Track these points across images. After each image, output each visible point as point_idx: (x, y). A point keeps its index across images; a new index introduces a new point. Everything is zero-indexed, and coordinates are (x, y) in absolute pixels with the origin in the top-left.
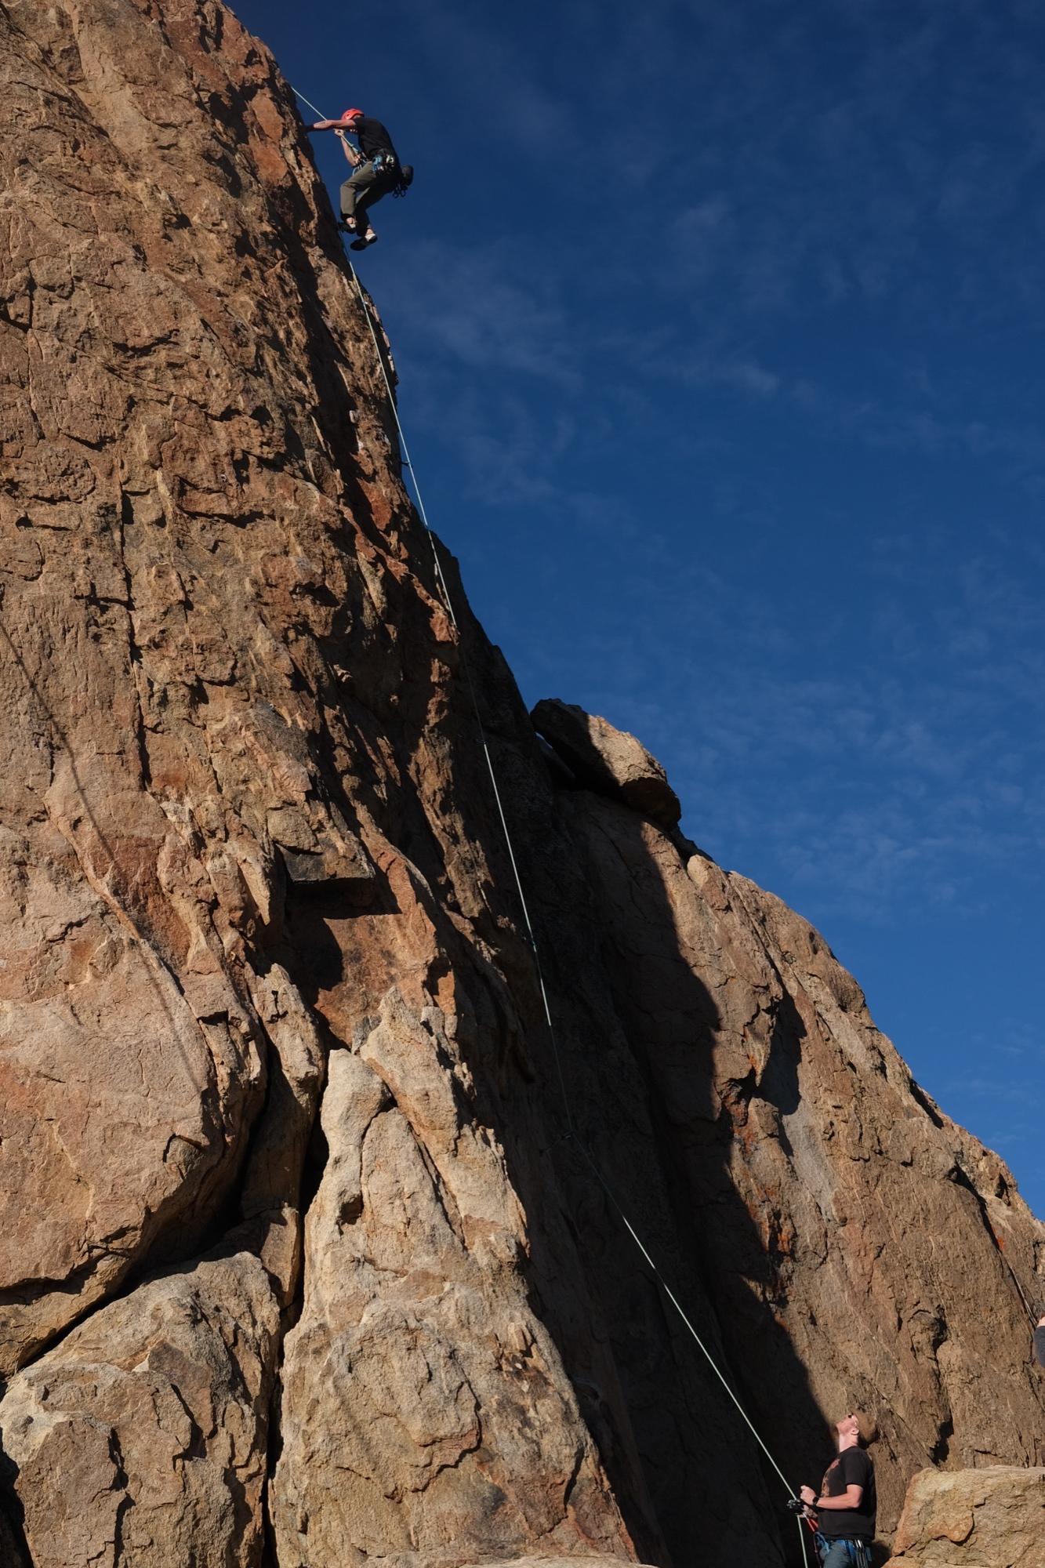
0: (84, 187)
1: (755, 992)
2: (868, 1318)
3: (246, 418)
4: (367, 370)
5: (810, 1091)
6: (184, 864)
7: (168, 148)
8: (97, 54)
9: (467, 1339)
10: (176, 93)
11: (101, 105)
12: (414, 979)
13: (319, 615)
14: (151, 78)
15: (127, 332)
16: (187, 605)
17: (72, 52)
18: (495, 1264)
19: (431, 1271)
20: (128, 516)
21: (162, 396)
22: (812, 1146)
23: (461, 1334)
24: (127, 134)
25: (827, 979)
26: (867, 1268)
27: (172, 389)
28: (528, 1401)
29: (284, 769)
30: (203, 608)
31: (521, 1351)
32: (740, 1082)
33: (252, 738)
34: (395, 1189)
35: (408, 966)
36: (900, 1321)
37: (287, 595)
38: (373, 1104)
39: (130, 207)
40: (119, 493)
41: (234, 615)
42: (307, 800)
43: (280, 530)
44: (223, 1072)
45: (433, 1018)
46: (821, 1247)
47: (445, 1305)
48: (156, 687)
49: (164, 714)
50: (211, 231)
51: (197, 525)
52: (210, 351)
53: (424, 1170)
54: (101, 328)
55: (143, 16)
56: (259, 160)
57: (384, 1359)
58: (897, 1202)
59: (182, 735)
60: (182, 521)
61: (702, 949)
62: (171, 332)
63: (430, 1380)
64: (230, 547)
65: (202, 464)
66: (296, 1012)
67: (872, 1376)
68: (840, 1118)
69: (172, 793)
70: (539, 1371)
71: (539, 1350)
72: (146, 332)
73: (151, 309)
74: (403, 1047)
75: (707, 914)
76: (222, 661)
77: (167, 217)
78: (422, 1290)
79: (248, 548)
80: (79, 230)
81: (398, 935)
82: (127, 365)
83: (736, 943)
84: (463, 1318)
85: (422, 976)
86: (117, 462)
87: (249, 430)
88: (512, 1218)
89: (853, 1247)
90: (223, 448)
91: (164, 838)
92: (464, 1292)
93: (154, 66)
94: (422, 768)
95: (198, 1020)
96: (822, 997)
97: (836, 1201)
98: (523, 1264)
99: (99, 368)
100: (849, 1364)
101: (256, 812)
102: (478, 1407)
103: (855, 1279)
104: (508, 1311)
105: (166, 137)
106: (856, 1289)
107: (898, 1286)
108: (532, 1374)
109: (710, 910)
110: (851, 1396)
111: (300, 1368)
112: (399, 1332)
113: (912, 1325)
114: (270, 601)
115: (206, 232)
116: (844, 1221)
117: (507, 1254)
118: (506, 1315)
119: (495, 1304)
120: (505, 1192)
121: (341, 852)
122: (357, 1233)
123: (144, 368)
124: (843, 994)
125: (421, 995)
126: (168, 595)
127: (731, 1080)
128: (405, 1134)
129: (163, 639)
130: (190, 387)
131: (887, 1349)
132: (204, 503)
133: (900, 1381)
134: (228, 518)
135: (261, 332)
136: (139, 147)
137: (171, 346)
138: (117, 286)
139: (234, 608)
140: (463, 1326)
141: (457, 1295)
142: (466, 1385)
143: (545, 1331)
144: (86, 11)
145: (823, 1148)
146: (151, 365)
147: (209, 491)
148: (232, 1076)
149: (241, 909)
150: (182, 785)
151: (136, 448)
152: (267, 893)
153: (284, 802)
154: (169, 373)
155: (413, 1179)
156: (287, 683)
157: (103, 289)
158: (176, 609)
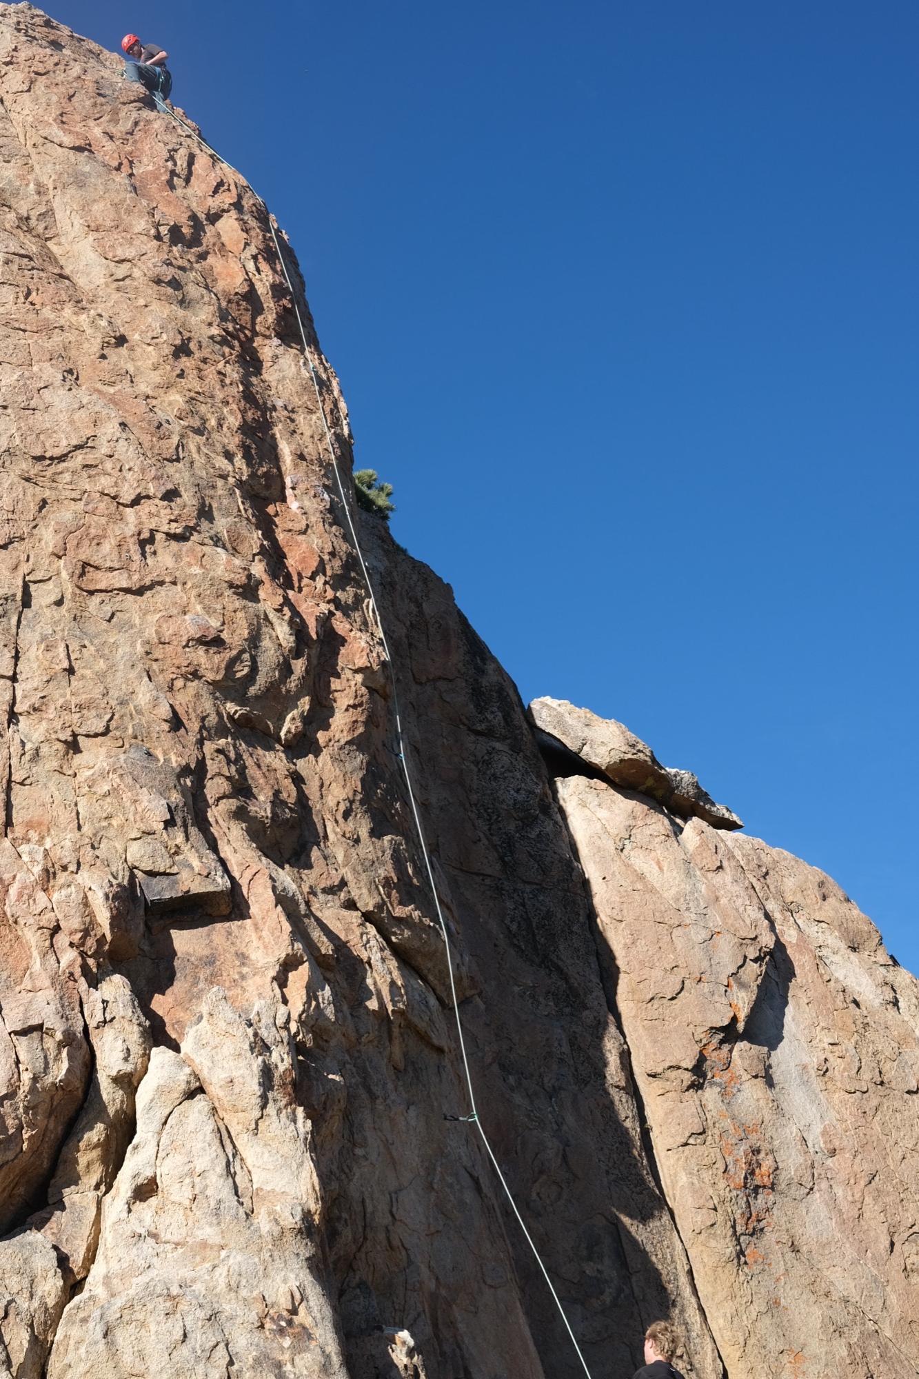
0: (28, 328)
1: (741, 944)
2: (856, 1243)
3: (157, 501)
4: (317, 437)
5: (806, 1031)
6: (30, 897)
7: (123, 280)
8: (68, 212)
9: (233, 1301)
10: (136, 231)
11: (70, 254)
12: (263, 975)
13: (212, 663)
14: (112, 224)
15: (47, 444)
16: (71, 671)
17: (48, 214)
18: (276, 1231)
19: (210, 1242)
20: (27, 601)
21: (75, 495)
22: (806, 1083)
23: (228, 1297)
24: (88, 275)
25: (836, 923)
26: (857, 1196)
27: (87, 487)
28: (286, 1357)
29: (145, 804)
30: (88, 672)
31: (288, 1310)
32: (722, 1029)
33: (118, 780)
34: (187, 1168)
35: (259, 965)
36: (892, 1244)
37: (180, 649)
38: (177, 1095)
39: (71, 336)
40: (20, 583)
41: (119, 674)
42: (166, 828)
43: (182, 594)
44: (26, 1077)
45: (264, 1011)
46: (808, 1177)
47: (218, 1271)
48: (28, 746)
49: (34, 770)
50: (149, 345)
51: (97, 599)
52: (124, 449)
53: (220, 1150)
54: (21, 446)
55: (114, 172)
56: (218, 274)
57: (143, 1324)
58: (898, 1129)
59: (50, 785)
60: (81, 599)
61: (688, 909)
62: (88, 439)
63: (183, 1341)
64: (128, 615)
65: (107, 547)
66: (123, 1018)
67: (858, 1299)
68: (837, 1054)
69: (34, 835)
70: (304, 1328)
71: (309, 1308)
72: (64, 443)
73: (72, 422)
74: (217, 1040)
75: (695, 876)
76: (99, 716)
77: (106, 340)
78: (198, 1258)
79: (146, 613)
80: (12, 366)
81: (254, 937)
82: (44, 473)
83: (723, 901)
84: (232, 1283)
85: (273, 972)
86: (23, 557)
87: (159, 511)
88: (304, 1188)
89: (842, 1176)
90: (131, 529)
91: (14, 877)
92: (239, 1258)
93: (117, 212)
94: (327, 783)
95: (10, 1034)
96: (829, 942)
97: (825, 1133)
98: (307, 1229)
99: (16, 479)
100: (832, 1288)
101: (116, 844)
102: (231, 1363)
103: (845, 1207)
104: (283, 1273)
105: (121, 271)
106: (845, 1216)
107: (890, 1211)
108: (297, 1330)
109: (698, 873)
110: (827, 1320)
111: (66, 1336)
112: (160, 1299)
113: (907, 1247)
114: (160, 657)
115: (145, 346)
116: (833, 1153)
117: (291, 1220)
118: (279, 1279)
119: (270, 1268)
120: (301, 1164)
121: (196, 870)
122: (145, 1210)
123: (62, 473)
124: (855, 936)
125: (269, 989)
126: (53, 666)
127: (712, 1028)
128: (205, 1119)
129: (43, 704)
130: (105, 483)
131: (875, 1272)
132: (103, 580)
133: (888, 1302)
134: (127, 591)
135: (187, 424)
136: (98, 283)
137: (88, 450)
138: (42, 407)
139: (122, 667)
140: (231, 1290)
141: (231, 1261)
142: (222, 1345)
143: (319, 1289)
144: (59, 178)
145: (817, 1084)
146: (67, 469)
147: (111, 569)
148: (35, 1079)
149: (81, 931)
150: (45, 828)
151: (43, 542)
152: (108, 915)
153: (143, 832)
154: (85, 474)
155: (208, 1157)
156: (166, 727)
157: (27, 412)
158: (60, 676)
